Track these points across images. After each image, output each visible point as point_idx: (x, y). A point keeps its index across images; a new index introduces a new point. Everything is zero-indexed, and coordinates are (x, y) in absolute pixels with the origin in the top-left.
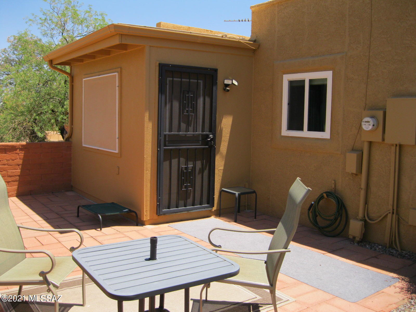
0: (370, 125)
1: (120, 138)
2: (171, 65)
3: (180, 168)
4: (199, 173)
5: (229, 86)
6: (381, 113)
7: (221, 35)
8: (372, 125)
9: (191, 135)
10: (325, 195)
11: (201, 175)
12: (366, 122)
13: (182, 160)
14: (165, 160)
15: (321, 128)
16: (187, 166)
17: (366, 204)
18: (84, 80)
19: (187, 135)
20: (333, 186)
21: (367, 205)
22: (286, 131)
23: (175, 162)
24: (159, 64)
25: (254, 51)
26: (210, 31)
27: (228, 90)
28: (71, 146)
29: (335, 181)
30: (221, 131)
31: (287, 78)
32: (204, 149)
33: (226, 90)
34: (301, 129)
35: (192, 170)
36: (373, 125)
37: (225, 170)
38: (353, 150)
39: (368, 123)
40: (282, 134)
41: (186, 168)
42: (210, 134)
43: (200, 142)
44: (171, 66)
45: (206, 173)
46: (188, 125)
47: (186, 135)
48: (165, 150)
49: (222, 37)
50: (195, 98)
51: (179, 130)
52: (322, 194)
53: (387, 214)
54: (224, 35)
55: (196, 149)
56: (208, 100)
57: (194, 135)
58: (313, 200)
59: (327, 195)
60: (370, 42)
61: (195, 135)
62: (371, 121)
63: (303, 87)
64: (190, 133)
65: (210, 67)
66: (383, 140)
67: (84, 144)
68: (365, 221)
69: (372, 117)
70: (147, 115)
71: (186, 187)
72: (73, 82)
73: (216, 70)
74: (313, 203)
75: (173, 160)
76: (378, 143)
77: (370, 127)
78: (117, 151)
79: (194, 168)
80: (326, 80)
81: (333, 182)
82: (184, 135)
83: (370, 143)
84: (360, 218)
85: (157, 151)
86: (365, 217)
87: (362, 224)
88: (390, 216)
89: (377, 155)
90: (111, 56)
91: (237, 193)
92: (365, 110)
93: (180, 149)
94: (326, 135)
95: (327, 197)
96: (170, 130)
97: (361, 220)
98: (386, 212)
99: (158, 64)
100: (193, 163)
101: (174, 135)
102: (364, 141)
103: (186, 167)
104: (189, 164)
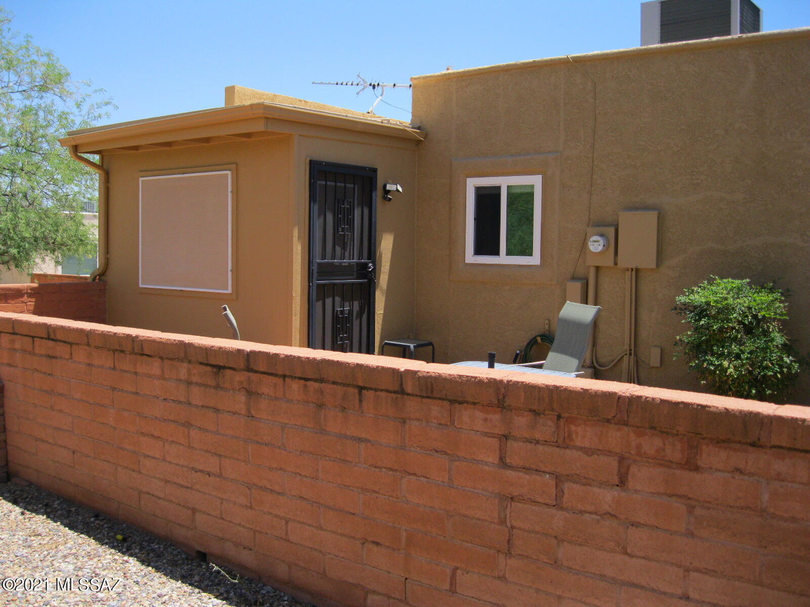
0: (599, 245)
1: (236, 270)
2: (325, 162)
3: (336, 311)
4: (356, 318)
5: (391, 193)
6: (611, 230)
7: (379, 120)
8: (602, 245)
9: (346, 264)
10: (539, 339)
11: (358, 320)
12: (595, 241)
13: (337, 299)
14: (318, 300)
15: (526, 251)
16: (343, 308)
17: (594, 346)
18: (142, 181)
19: (343, 264)
20: (547, 327)
21: (594, 348)
22: (473, 256)
23: (329, 301)
24: (310, 161)
25: (419, 142)
26: (304, 101)
27: (390, 199)
28: (106, 289)
29: (549, 321)
30: (381, 256)
31: (472, 184)
32: (361, 284)
33: (387, 199)
34: (496, 252)
35: (349, 314)
36: (604, 246)
37: (385, 315)
38: (574, 278)
39: (597, 243)
40: (467, 261)
41: (342, 312)
42: (370, 263)
43: (355, 273)
44: (325, 165)
45: (365, 316)
46: (344, 248)
47: (341, 263)
48: (318, 285)
49: (382, 122)
50: (351, 211)
51: (334, 257)
52: (535, 338)
53: (623, 356)
54: (384, 120)
55: (353, 284)
56: (366, 211)
57: (350, 263)
58: (519, 349)
59: (541, 339)
60: (594, 140)
61: (352, 264)
62: (601, 241)
63: (498, 196)
64: (346, 261)
65: (369, 166)
66: (616, 264)
67: (142, 284)
68: (594, 367)
69: (602, 235)
70: (296, 233)
71: (342, 339)
72: (108, 182)
73: (375, 171)
74: (518, 352)
75: (327, 300)
76: (608, 267)
77: (600, 248)
78: (229, 291)
79: (351, 312)
80: (532, 186)
81: (547, 321)
82: (339, 264)
83: (598, 268)
84: (588, 365)
85: (307, 288)
86: (593, 363)
87: (592, 371)
88: (626, 358)
89: (606, 282)
90: (210, 144)
91: (412, 346)
92: (588, 227)
93: (334, 284)
94: (535, 259)
95: (542, 341)
96: (324, 257)
97: (589, 367)
98: (621, 354)
99: (308, 162)
100: (350, 303)
101: (327, 264)
102: (589, 266)
103: (341, 310)
104: (345, 306)
